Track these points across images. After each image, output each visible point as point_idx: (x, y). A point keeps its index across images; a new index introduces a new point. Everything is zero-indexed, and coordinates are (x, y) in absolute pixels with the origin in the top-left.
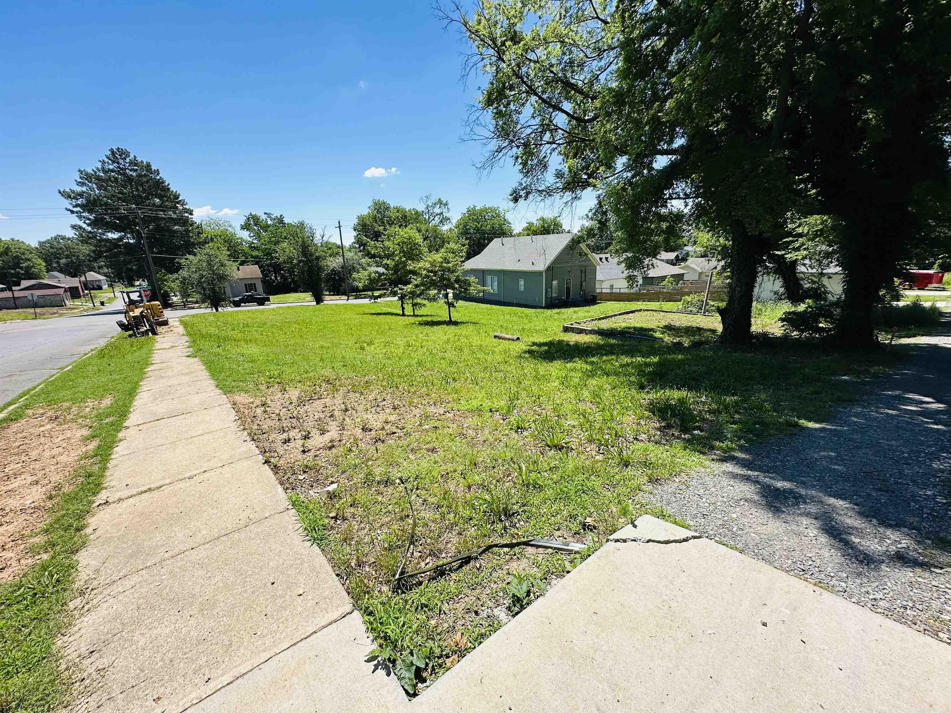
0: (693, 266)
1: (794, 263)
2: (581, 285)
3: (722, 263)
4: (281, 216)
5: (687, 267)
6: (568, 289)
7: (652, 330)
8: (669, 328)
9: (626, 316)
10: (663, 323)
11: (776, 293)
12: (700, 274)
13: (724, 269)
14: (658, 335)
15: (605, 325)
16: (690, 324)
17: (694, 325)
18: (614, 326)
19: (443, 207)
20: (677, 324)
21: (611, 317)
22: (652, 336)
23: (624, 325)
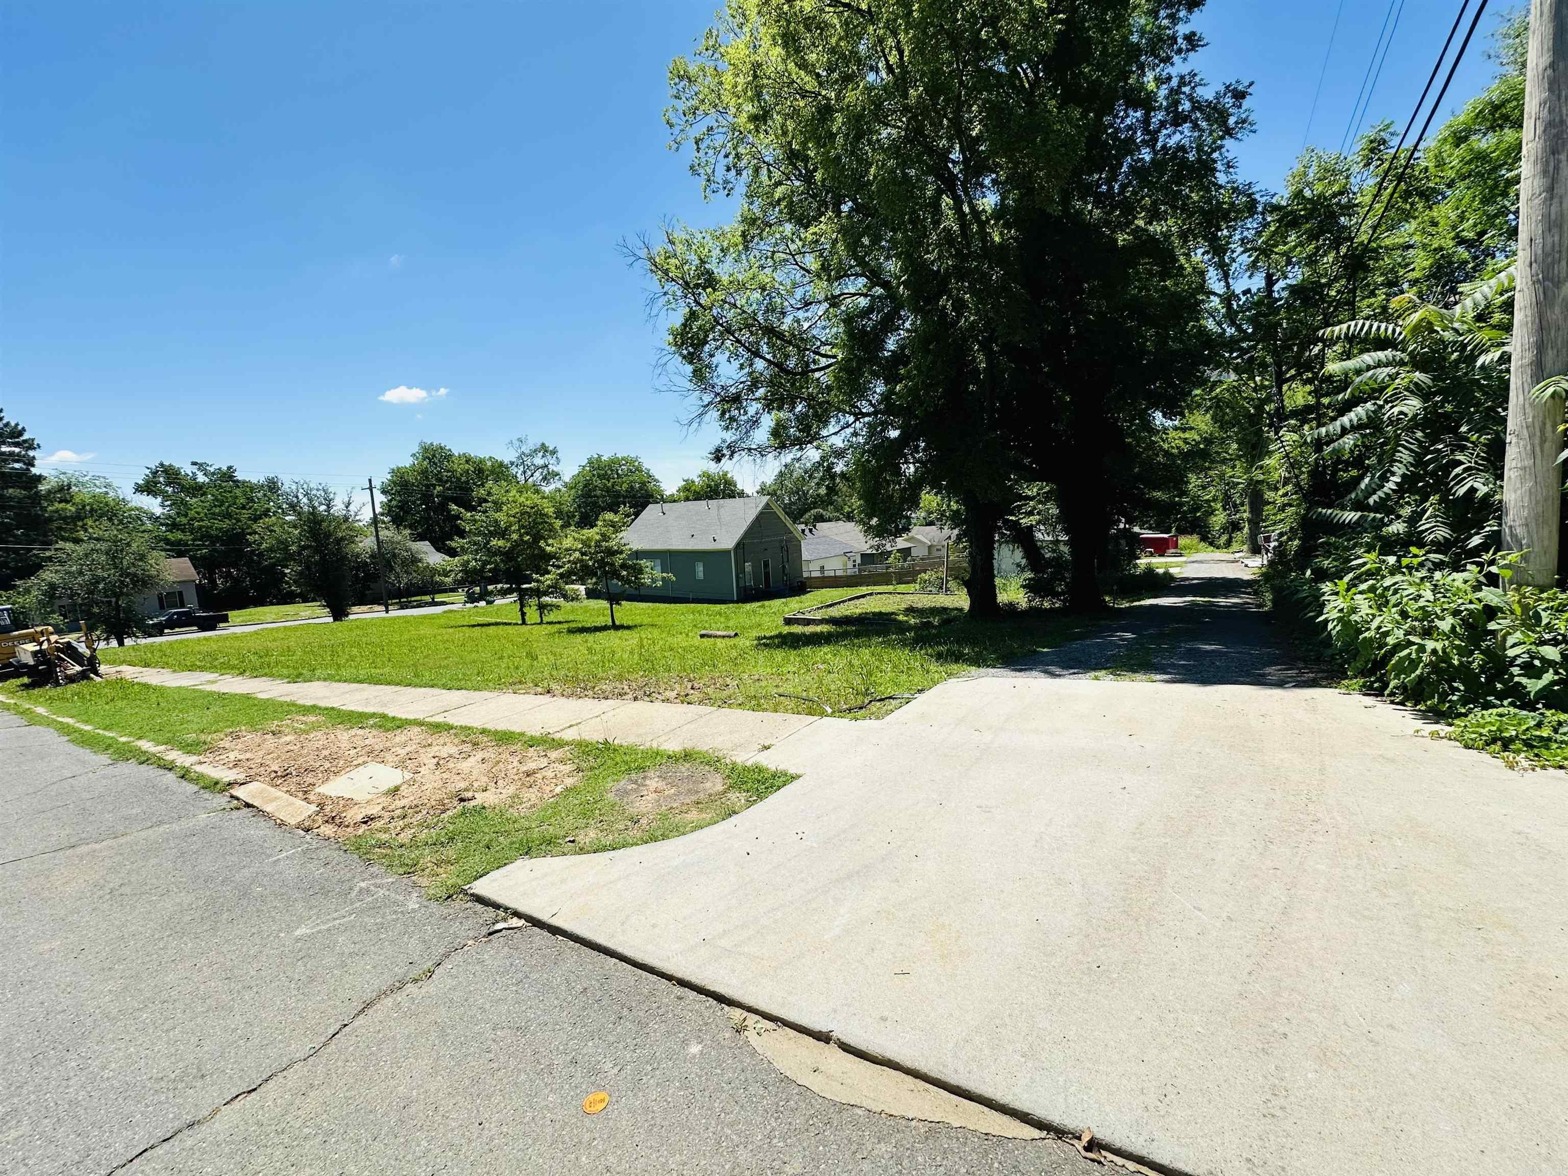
0: (919, 537)
1: (1030, 528)
2: (784, 567)
3: (956, 532)
4: (230, 468)
5: (912, 538)
6: (767, 575)
7: (893, 613)
8: (910, 610)
9: (857, 602)
10: (904, 606)
11: (1018, 565)
12: (930, 547)
13: (959, 538)
14: (901, 618)
15: (835, 612)
16: (933, 605)
17: (938, 605)
18: (848, 613)
19: (549, 457)
20: (920, 606)
21: (839, 603)
22: (895, 620)
23: (858, 611)
